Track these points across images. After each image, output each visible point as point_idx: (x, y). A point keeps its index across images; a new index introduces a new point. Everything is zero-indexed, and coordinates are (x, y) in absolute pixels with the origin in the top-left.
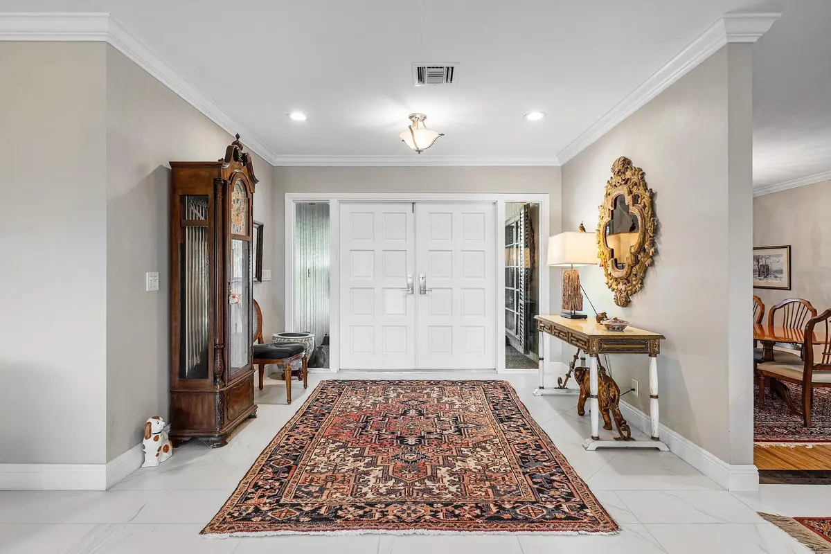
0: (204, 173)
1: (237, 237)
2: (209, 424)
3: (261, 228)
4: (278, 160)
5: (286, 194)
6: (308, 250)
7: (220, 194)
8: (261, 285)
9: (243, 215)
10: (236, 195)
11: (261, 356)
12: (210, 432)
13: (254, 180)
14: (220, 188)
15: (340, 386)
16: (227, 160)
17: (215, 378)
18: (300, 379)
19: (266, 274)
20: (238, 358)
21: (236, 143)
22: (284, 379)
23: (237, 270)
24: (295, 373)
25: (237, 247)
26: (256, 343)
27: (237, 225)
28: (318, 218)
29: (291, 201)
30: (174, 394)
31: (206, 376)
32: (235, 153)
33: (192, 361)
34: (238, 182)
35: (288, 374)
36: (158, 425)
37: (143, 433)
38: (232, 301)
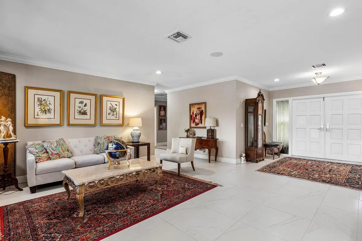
0: (253, 101)
1: (260, 115)
2: (254, 157)
3: (265, 110)
4: (271, 89)
5: (273, 100)
6: (282, 116)
7: (256, 106)
8: (265, 127)
9: (261, 109)
10: (260, 105)
11: (266, 146)
12: (254, 159)
13: (264, 99)
14: (256, 104)
15: (291, 158)
16: (258, 97)
17: (255, 147)
18: (277, 155)
19: (267, 124)
20: (260, 145)
21: (260, 92)
22: (272, 155)
23: (260, 123)
24: (276, 154)
25: (260, 117)
26: (264, 143)
27: (260, 112)
28: (286, 104)
29: (275, 101)
30: (246, 149)
31: (253, 147)
32: (260, 95)
33: (249, 144)
34: (260, 101)
35: (273, 154)
36: (244, 155)
37: (241, 156)
38: (259, 130)
